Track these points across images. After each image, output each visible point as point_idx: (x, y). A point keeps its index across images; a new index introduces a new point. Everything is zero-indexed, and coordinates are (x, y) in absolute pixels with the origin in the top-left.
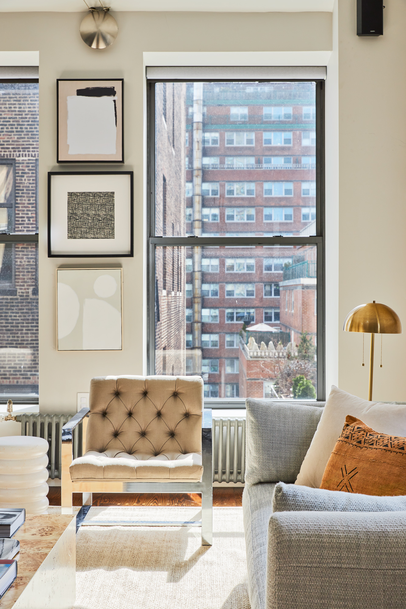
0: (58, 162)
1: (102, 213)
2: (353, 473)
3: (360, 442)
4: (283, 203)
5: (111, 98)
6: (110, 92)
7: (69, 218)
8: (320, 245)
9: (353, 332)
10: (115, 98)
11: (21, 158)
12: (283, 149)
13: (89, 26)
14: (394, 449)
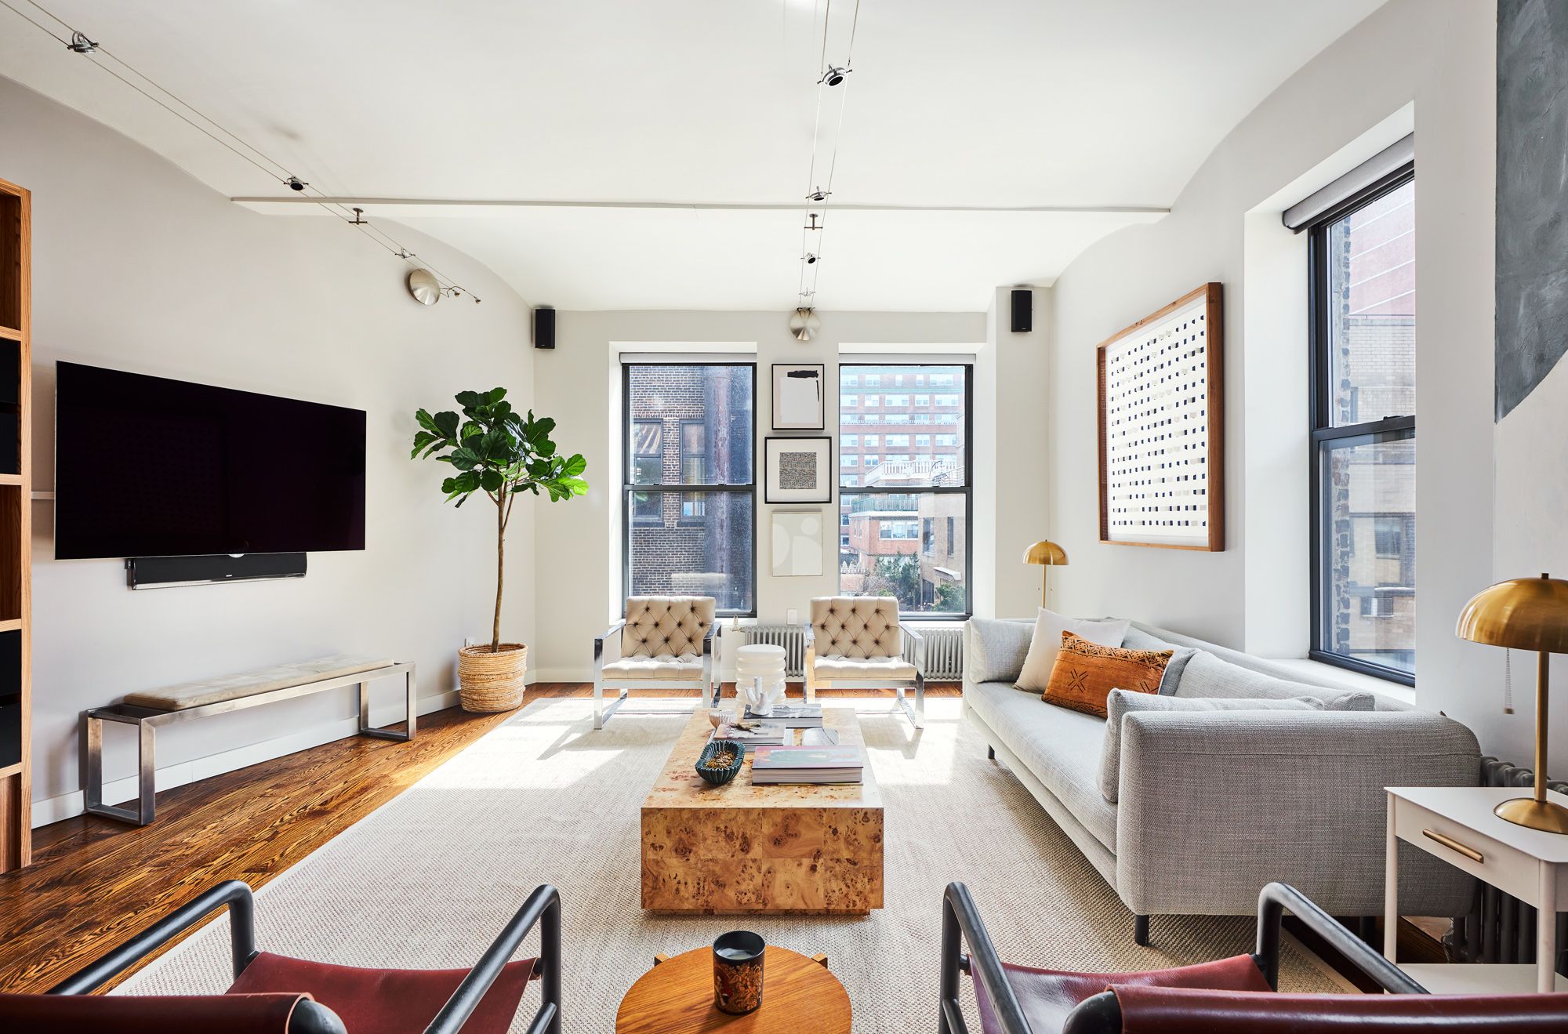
0: (773, 429)
1: (807, 469)
2: (1084, 676)
3: (1084, 652)
4: (850, 451)
5: (815, 379)
6: (814, 374)
7: (781, 473)
8: (969, 493)
9: (1031, 564)
10: (817, 379)
11: (668, 418)
12: (850, 408)
13: (797, 323)
14: (1118, 658)
